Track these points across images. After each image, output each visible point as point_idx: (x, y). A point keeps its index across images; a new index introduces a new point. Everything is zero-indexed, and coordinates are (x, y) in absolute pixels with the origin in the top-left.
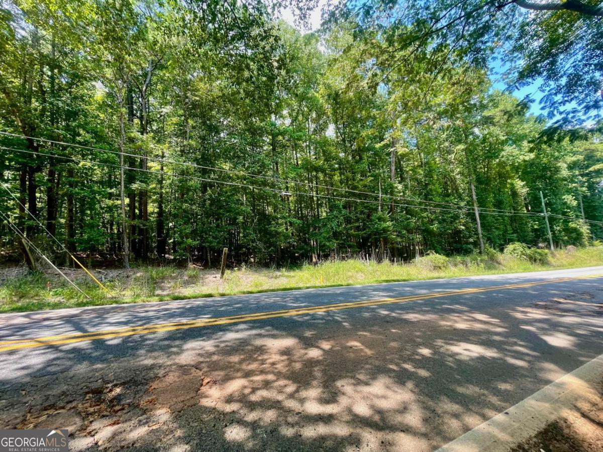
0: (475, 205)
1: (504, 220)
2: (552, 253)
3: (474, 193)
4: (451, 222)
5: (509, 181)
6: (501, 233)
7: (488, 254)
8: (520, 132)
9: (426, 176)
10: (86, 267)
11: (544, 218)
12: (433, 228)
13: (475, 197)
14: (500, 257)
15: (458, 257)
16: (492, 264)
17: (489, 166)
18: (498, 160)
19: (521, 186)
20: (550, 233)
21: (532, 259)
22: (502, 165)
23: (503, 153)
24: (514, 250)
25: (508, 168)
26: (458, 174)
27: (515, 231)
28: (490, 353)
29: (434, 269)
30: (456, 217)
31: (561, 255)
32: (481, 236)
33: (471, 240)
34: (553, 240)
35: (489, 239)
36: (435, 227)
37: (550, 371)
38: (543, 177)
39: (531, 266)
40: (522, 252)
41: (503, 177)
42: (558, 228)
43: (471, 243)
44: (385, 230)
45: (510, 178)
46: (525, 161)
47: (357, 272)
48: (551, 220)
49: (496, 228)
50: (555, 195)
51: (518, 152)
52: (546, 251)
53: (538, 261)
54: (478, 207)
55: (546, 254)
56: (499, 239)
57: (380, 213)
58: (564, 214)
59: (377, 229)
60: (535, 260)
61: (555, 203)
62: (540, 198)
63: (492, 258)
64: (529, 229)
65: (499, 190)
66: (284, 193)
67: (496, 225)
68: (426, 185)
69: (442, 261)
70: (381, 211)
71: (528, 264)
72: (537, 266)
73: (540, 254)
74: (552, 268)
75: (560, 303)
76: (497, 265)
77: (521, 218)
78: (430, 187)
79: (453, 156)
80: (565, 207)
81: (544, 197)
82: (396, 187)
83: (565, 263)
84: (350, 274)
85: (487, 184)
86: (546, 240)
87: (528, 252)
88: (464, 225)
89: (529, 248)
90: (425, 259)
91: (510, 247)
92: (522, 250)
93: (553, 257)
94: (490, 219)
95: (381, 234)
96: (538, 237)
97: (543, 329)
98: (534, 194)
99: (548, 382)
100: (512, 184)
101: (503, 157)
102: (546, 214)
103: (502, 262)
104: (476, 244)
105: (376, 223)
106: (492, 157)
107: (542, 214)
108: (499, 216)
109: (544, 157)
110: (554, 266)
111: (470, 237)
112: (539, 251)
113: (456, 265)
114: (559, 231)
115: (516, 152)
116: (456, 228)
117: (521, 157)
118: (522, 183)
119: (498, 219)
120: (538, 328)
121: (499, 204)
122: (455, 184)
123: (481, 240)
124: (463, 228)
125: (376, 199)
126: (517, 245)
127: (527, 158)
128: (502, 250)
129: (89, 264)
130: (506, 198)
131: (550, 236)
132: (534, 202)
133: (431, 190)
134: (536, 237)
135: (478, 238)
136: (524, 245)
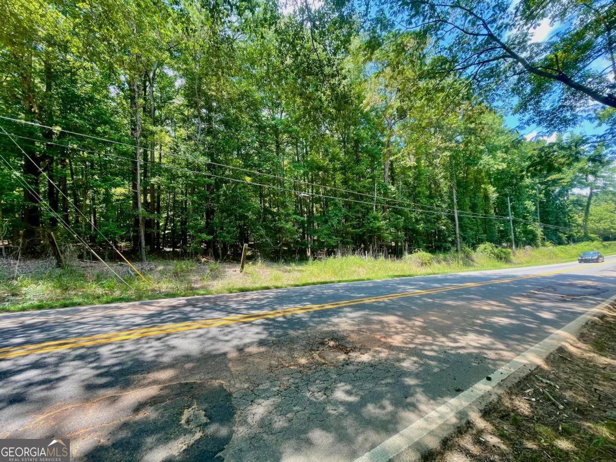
0: (455, 207)
1: (477, 221)
2: (514, 252)
3: (455, 196)
4: (435, 222)
5: (483, 186)
6: (474, 233)
7: (465, 252)
8: (496, 143)
9: (415, 179)
10: (104, 259)
11: (509, 221)
12: (419, 228)
13: (455, 200)
14: (474, 255)
15: (441, 255)
16: (468, 261)
17: (468, 172)
18: (476, 167)
19: (493, 192)
20: (513, 234)
21: (499, 258)
22: (479, 172)
23: (481, 162)
24: (485, 249)
25: (483, 174)
26: (441, 178)
27: (485, 232)
28: (514, 322)
29: (422, 265)
30: (439, 218)
31: (520, 254)
32: (458, 235)
33: (450, 239)
34: (515, 240)
35: (464, 239)
36: (421, 226)
37: (550, 329)
38: (509, 184)
39: (497, 264)
40: (491, 251)
41: (478, 182)
42: (519, 230)
43: (450, 242)
44: (379, 229)
45: (484, 183)
46: (498, 169)
47: (359, 267)
48: (515, 222)
49: (471, 229)
50: (519, 201)
51: (493, 162)
52: (510, 250)
53: (503, 259)
54: (458, 210)
55: (509, 253)
56: (472, 239)
57: (375, 213)
58: (524, 217)
59: (372, 227)
60: (501, 258)
61: (518, 208)
62: (507, 203)
63: (468, 256)
64: (496, 230)
65: (474, 194)
66: (303, 195)
67: (470, 226)
68: (415, 187)
69: (428, 258)
70: (376, 211)
71: (496, 263)
72: (502, 264)
73: (504, 252)
74: (513, 266)
75: (536, 294)
76: (471, 262)
77: (490, 220)
78: (418, 189)
79: (438, 160)
80: (525, 212)
81: (511, 202)
82: (390, 189)
83: (523, 260)
84: (353, 269)
85: (465, 189)
86: (509, 241)
87: (496, 251)
88: (444, 225)
89: (497, 247)
90: (415, 255)
91: (482, 246)
92: (491, 249)
93: (514, 256)
94: (466, 220)
95: (375, 232)
96: (502, 237)
97: (534, 309)
98: (502, 199)
99: (551, 333)
100: (485, 189)
101: (481, 165)
102: (511, 217)
103: (475, 259)
104: (453, 243)
105: (371, 222)
106: (471, 164)
107: (508, 218)
108: (474, 218)
109: (512, 166)
110: (515, 264)
111: (449, 236)
112: (504, 250)
113: (439, 262)
114: (519, 232)
115: (492, 161)
116: (438, 228)
117: (496, 166)
118: (494, 189)
119: (473, 221)
120: (531, 309)
121: (474, 208)
122: (438, 187)
123: (458, 240)
124: (444, 228)
125: (372, 199)
126: (488, 246)
127: (500, 168)
128: (474, 249)
129: (106, 257)
130: (480, 201)
131: (512, 237)
132: (501, 206)
133: (419, 192)
134: (501, 237)
135: (456, 237)
136: (493, 245)
